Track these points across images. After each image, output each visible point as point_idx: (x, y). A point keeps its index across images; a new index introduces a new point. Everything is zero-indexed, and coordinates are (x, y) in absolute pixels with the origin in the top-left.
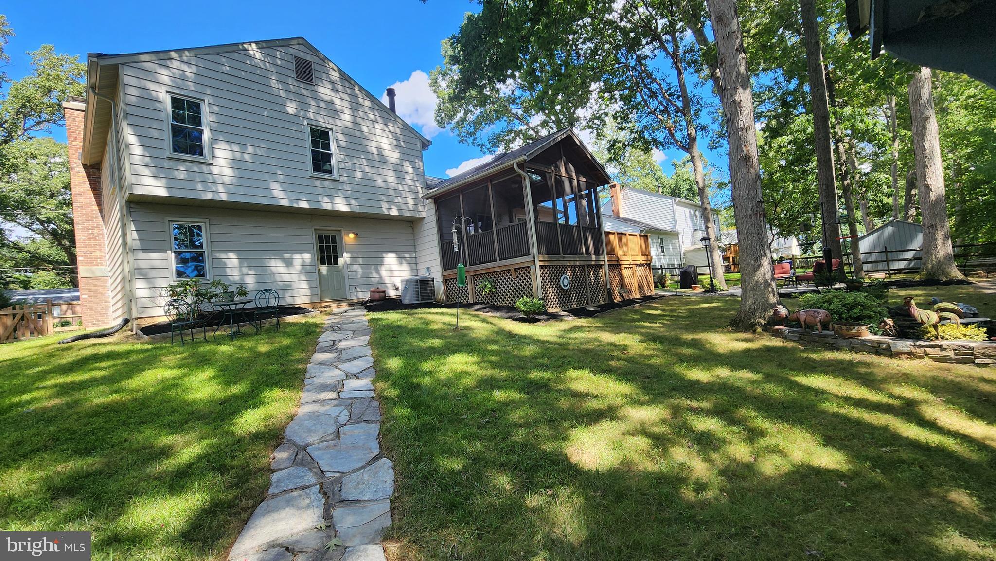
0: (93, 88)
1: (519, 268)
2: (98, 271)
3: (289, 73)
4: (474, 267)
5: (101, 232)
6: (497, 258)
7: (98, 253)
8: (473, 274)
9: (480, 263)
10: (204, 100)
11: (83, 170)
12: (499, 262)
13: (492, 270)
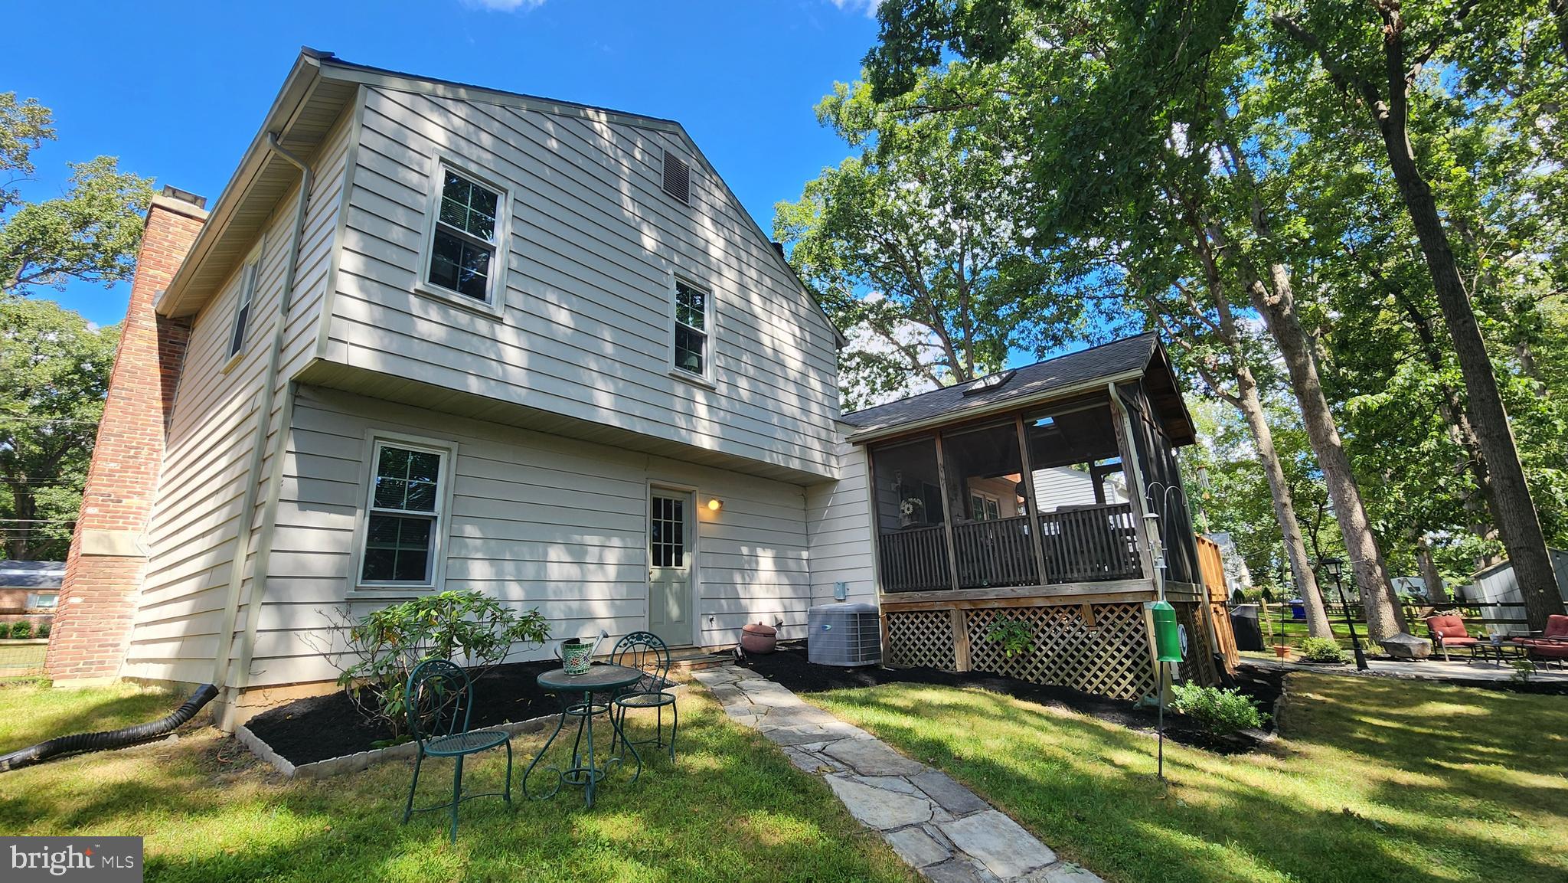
0: (276, 135)
1: (1104, 606)
2: (124, 542)
3: (652, 176)
4: (972, 593)
5: (155, 456)
6: (1043, 577)
7: (135, 501)
8: (967, 606)
9: (991, 585)
10: (506, 192)
11: (154, 325)
12: (1044, 588)
13: (1024, 604)
